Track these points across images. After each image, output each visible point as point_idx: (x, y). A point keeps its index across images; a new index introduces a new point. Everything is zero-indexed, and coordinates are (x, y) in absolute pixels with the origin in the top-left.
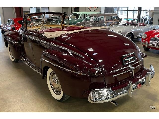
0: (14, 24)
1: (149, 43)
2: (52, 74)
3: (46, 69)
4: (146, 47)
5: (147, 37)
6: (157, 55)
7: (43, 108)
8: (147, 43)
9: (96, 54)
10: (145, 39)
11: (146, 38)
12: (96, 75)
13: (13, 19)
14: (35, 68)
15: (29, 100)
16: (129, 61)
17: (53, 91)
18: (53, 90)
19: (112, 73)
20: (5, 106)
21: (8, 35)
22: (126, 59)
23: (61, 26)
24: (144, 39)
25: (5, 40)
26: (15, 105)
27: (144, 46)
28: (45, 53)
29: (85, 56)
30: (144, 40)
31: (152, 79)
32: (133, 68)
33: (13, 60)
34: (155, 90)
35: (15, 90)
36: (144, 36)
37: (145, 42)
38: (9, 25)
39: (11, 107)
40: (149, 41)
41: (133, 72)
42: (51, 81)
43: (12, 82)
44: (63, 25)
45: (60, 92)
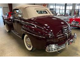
2: (27, 38)
3: (24, 35)
11: (70, 21)
12: (50, 37)
13: (8, 13)
14: (18, 35)
17: (27, 46)
21: (5, 19)
24: (68, 22)
25: (4, 21)
28: (23, 27)
29: (44, 28)
33: (8, 31)
40: (71, 23)
42: (26, 41)
45: (31, 47)
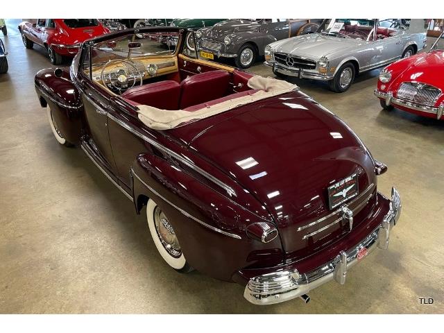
0: (54, 26)
1: (395, 95)
2: (158, 211)
4: (387, 103)
5: (393, 78)
6: (412, 127)
7: (142, 288)
8: (390, 94)
9: (264, 174)
10: (387, 84)
11: (390, 82)
12: (263, 241)
15: (109, 264)
16: (343, 198)
17: (164, 247)
18: (164, 245)
19: (302, 231)
20: (56, 282)
22: (336, 195)
23: (175, 59)
24: (384, 84)
26: (78, 277)
27: (383, 101)
30: (383, 87)
31: (394, 227)
32: (351, 213)
33: (61, 141)
34: (398, 238)
35: (74, 234)
36: (386, 77)
37: (385, 91)
38: (43, 29)
39: (69, 284)
40: (395, 89)
41: (351, 224)
42: (157, 225)
43: (66, 210)
44: (180, 55)
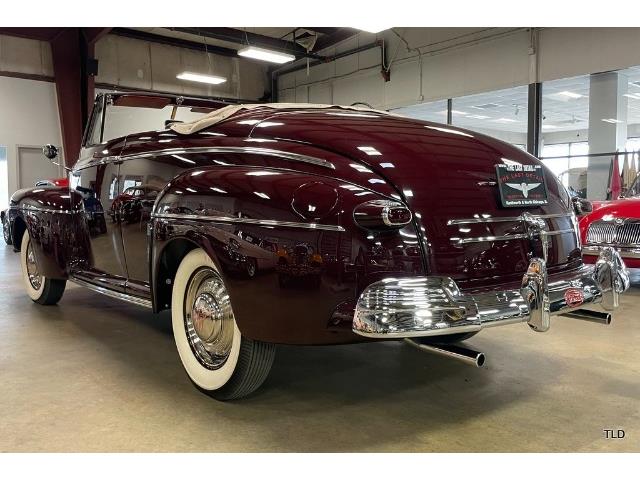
12: (387, 222)
13: (55, 182)
16: (524, 197)
17: (194, 353)
21: (28, 195)
22: (511, 185)
32: (542, 222)
33: (36, 294)
42: (187, 312)
